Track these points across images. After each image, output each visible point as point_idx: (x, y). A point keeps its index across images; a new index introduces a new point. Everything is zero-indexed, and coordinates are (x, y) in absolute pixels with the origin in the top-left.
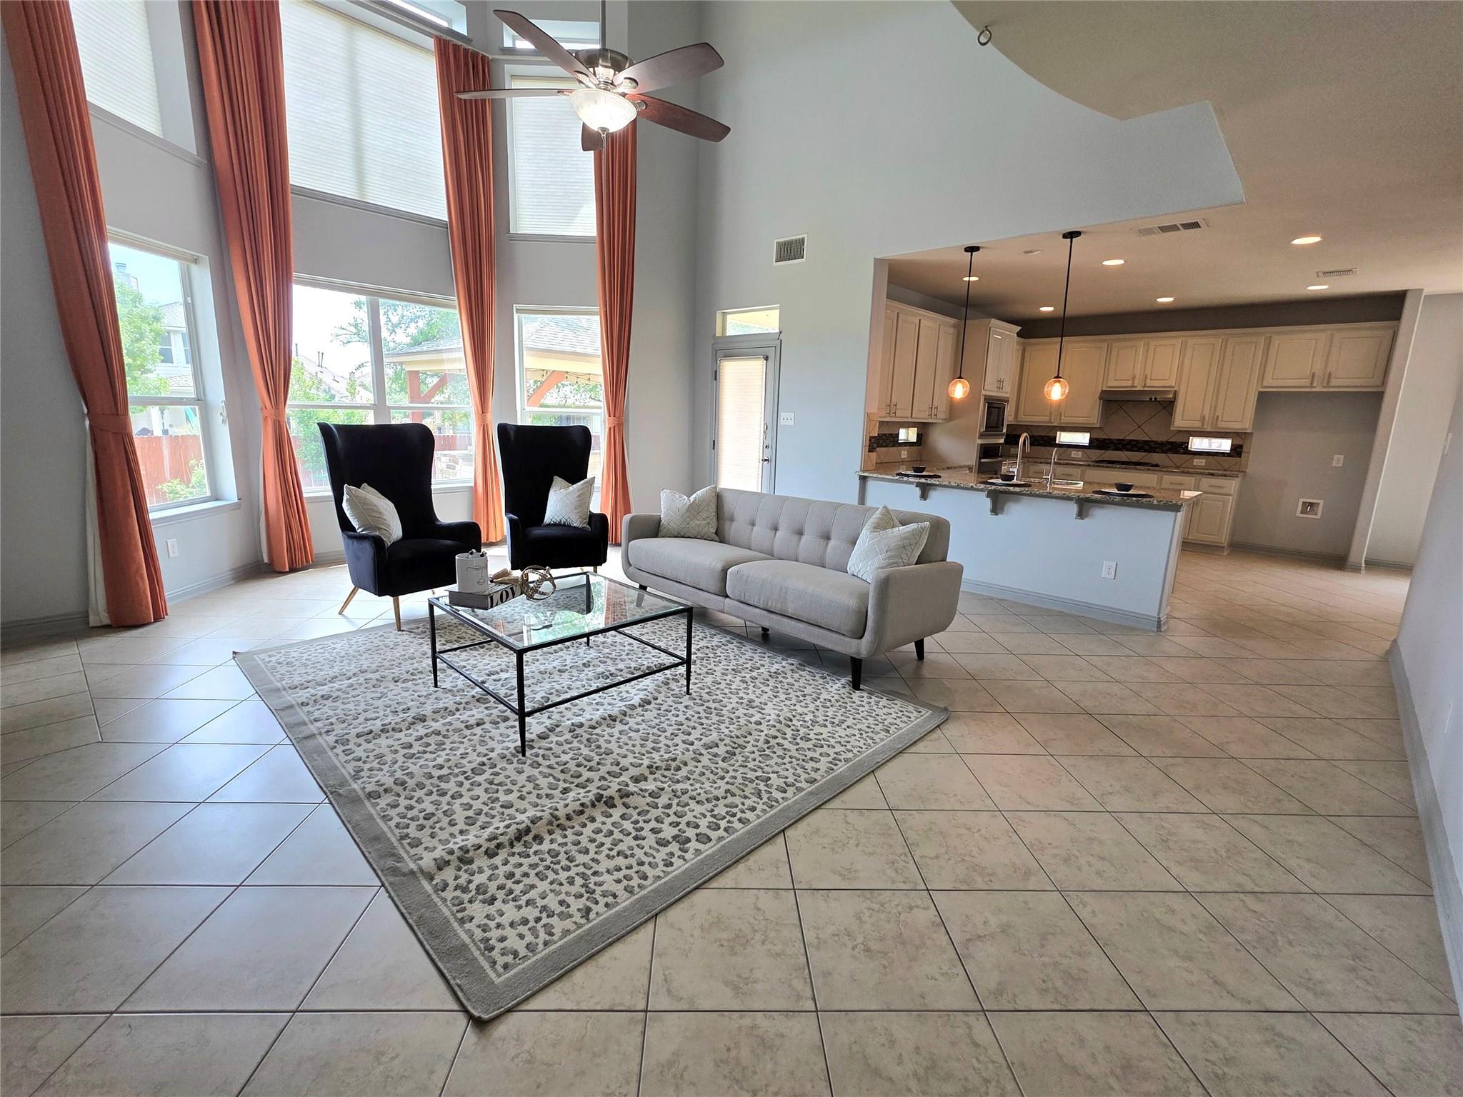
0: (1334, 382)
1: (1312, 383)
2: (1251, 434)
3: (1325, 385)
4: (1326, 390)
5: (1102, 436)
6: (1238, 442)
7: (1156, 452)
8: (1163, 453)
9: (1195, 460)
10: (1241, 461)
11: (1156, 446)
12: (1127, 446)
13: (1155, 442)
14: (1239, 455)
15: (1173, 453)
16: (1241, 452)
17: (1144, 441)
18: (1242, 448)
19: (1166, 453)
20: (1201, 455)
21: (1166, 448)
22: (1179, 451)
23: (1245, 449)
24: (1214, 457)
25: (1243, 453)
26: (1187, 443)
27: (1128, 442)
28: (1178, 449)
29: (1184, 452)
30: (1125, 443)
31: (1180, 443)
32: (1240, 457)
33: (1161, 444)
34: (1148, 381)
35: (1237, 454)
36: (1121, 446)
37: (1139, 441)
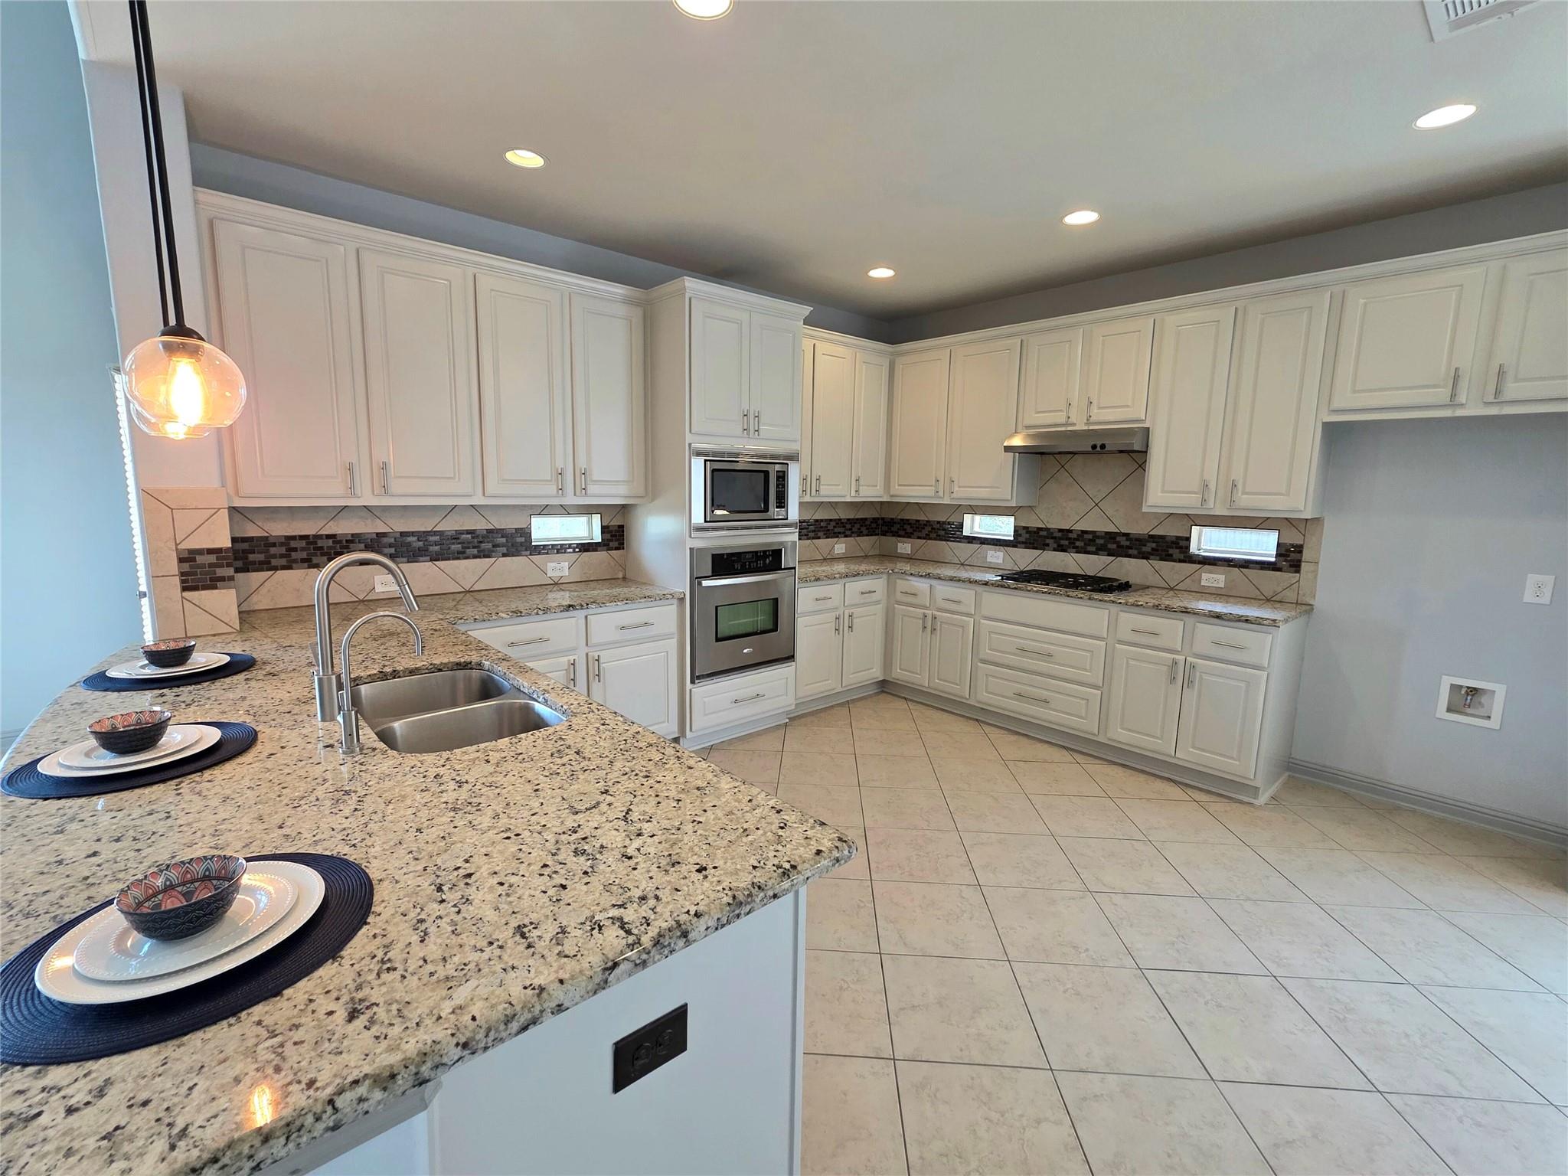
0: (1513, 389)
1: (1453, 395)
2: (1317, 521)
3: (1491, 399)
4: (1493, 411)
5: (1034, 523)
6: (1293, 538)
7: (1130, 556)
8: (1143, 558)
9: (1205, 576)
10: (1299, 581)
11: (1128, 543)
12: (1078, 544)
13: (1126, 535)
14: (1296, 567)
15: (1161, 560)
16: (1300, 561)
17: (1107, 533)
18: (1301, 552)
19: (1147, 558)
20: (1215, 565)
21: (1147, 549)
22: (1171, 555)
23: (1307, 554)
24: (1242, 569)
25: (1303, 564)
26: (1188, 539)
27: (1078, 535)
28: (1171, 551)
29: (1182, 557)
30: (1073, 536)
31: (1174, 539)
32: (1298, 571)
33: (1137, 540)
34: (1095, 411)
35: (1291, 566)
36: (1066, 543)
37: (1097, 534)
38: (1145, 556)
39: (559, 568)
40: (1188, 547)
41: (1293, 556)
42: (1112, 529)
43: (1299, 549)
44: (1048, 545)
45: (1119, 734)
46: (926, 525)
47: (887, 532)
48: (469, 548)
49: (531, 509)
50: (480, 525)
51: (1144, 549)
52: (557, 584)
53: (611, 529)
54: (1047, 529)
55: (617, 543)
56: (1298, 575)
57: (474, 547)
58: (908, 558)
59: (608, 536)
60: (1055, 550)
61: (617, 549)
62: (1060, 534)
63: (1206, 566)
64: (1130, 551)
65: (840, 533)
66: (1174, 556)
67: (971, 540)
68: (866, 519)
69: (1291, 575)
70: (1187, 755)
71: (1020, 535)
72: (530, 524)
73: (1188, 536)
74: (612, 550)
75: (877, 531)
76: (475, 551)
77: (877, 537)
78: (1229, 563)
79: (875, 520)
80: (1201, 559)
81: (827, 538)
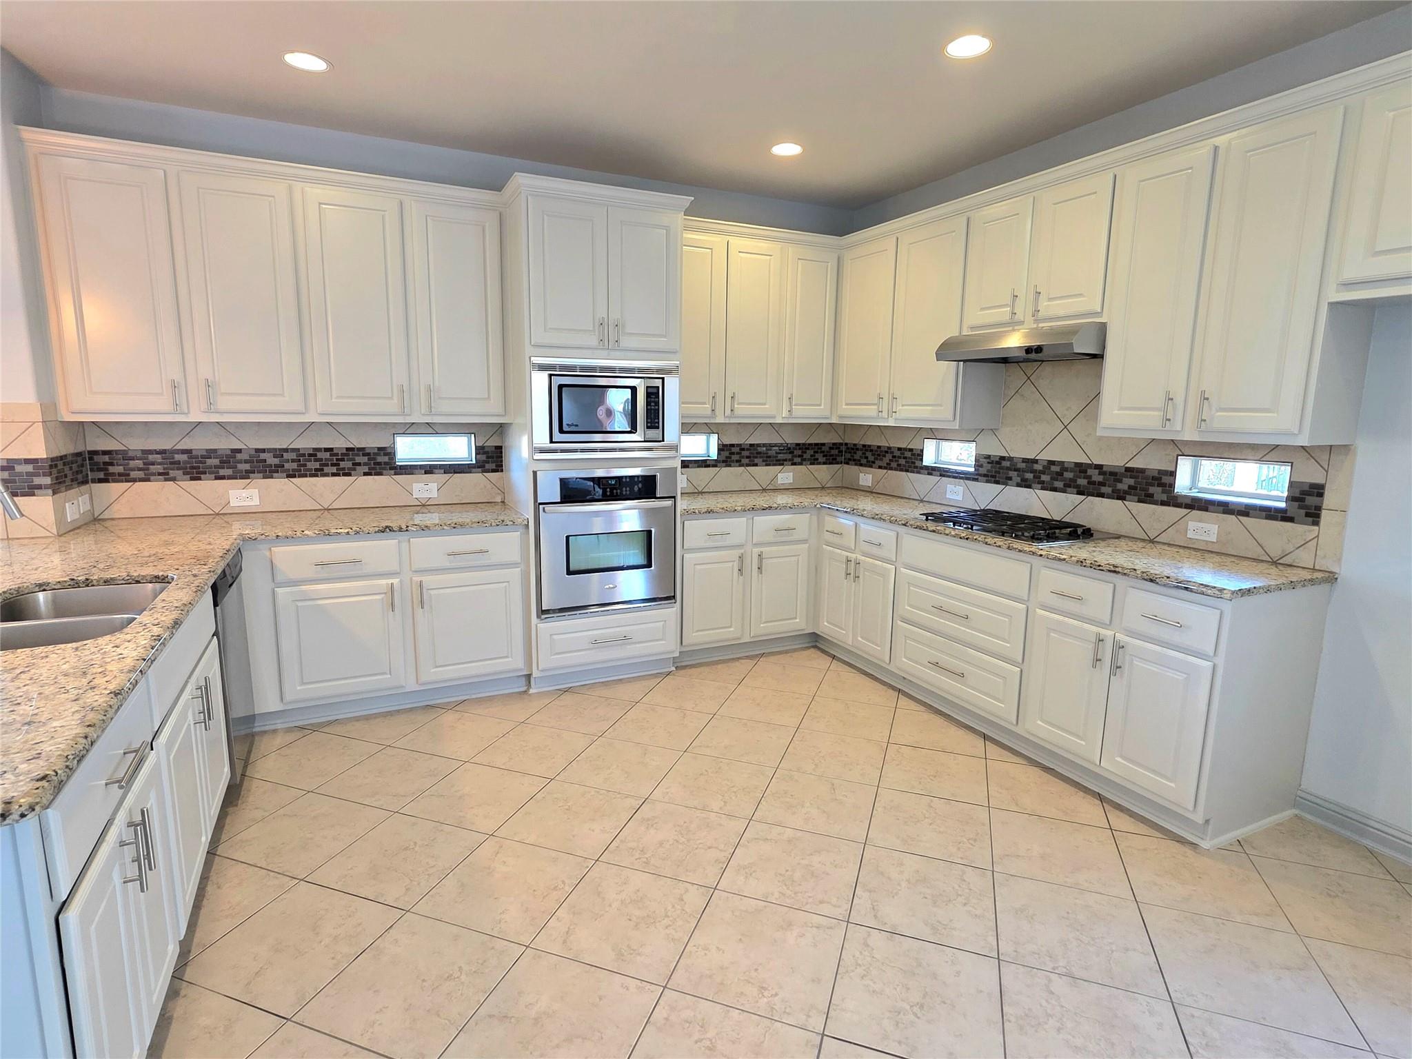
2: (1345, 450)
5: (995, 449)
6: (1310, 474)
7: (1102, 495)
8: (1119, 498)
9: (1192, 525)
10: (1318, 536)
11: (1100, 478)
12: (1045, 478)
13: (1099, 467)
14: (1313, 516)
15: (1140, 501)
16: (1319, 508)
17: (1077, 464)
18: (1321, 495)
19: (1122, 498)
20: (1206, 510)
21: (1122, 486)
22: (1151, 496)
23: (1329, 500)
24: (1240, 517)
25: (1324, 513)
26: (1173, 474)
27: (1044, 466)
28: (1152, 490)
29: (1164, 497)
30: (1038, 467)
31: (1156, 474)
32: (1316, 523)
33: (1112, 474)
34: (1043, 304)
35: (1307, 515)
36: (1030, 476)
37: (1066, 465)
38: (1121, 496)
39: (425, 488)
40: (1172, 486)
41: (1311, 500)
42: (1083, 459)
43: (1318, 490)
44: (1010, 479)
45: (1037, 727)
46: (887, 452)
47: (850, 460)
48: (327, 465)
49: (394, 427)
50: (339, 443)
51: (1120, 486)
52: (424, 506)
53: (486, 450)
54: (1010, 459)
55: (494, 465)
56: (1316, 528)
57: (333, 465)
58: (870, 492)
59: (483, 457)
60: (1018, 485)
61: (494, 471)
62: (1023, 465)
63: (1195, 512)
64: (1103, 488)
65: (786, 460)
66: (1155, 498)
67: (931, 471)
68: (823, 444)
69: (1306, 527)
70: (1114, 765)
71: (981, 466)
72: (394, 443)
73: (1173, 470)
74: (489, 472)
75: (839, 459)
76: (334, 470)
77: (840, 466)
78: (1226, 508)
79: (835, 446)
80: (1189, 502)
81: (767, 465)
